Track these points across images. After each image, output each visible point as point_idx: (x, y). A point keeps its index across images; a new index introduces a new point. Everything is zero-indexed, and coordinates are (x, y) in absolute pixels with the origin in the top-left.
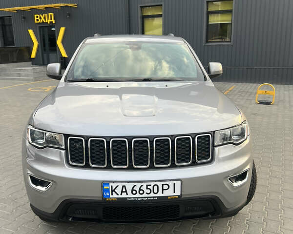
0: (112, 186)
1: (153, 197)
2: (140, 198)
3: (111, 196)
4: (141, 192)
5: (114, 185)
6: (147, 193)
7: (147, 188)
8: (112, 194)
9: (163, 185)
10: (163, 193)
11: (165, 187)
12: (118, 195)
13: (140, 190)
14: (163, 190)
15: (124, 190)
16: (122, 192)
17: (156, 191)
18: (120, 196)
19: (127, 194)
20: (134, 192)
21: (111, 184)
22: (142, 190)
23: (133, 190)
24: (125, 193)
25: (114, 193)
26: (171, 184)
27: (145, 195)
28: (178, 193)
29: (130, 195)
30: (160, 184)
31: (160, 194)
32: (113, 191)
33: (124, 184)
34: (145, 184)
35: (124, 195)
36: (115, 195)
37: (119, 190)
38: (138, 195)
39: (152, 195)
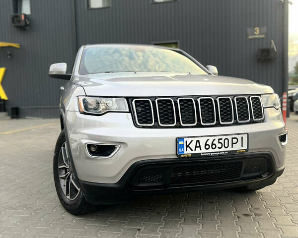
0: (186, 142)
1: (224, 152)
2: (212, 153)
3: (185, 152)
4: (214, 146)
5: (189, 140)
6: (219, 148)
7: (219, 143)
8: (187, 150)
9: (233, 138)
10: (232, 147)
11: (235, 141)
12: (192, 150)
13: (213, 144)
14: (233, 143)
15: (198, 145)
16: (196, 147)
17: (226, 146)
18: (194, 152)
19: (201, 150)
20: (207, 147)
21: (185, 139)
22: (214, 144)
23: (206, 145)
24: (199, 148)
25: (188, 148)
26: (239, 137)
27: (217, 150)
28: (245, 147)
29: (204, 150)
30: (230, 138)
31: (230, 149)
32: (187, 146)
33: (198, 139)
34: (217, 138)
35: (198, 151)
36: (189, 151)
37: (193, 146)
38: (211, 150)
39: (223, 149)
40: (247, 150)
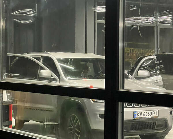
3: (137, 117)
4: (146, 115)
5: (138, 112)
7: (148, 113)
9: (153, 112)
14: (153, 114)
16: (141, 115)
18: (140, 117)
20: (144, 115)
21: (137, 112)
26: (155, 111)
27: (148, 116)
28: (157, 115)
29: (143, 116)
31: (152, 116)
32: (138, 115)
33: (141, 112)
34: (148, 111)
35: (141, 116)
36: (138, 117)
37: (139, 114)
38: (145, 116)
39: (150, 116)
40: (158, 117)
